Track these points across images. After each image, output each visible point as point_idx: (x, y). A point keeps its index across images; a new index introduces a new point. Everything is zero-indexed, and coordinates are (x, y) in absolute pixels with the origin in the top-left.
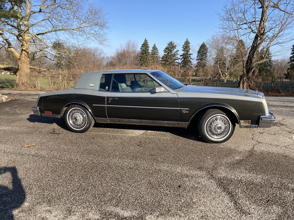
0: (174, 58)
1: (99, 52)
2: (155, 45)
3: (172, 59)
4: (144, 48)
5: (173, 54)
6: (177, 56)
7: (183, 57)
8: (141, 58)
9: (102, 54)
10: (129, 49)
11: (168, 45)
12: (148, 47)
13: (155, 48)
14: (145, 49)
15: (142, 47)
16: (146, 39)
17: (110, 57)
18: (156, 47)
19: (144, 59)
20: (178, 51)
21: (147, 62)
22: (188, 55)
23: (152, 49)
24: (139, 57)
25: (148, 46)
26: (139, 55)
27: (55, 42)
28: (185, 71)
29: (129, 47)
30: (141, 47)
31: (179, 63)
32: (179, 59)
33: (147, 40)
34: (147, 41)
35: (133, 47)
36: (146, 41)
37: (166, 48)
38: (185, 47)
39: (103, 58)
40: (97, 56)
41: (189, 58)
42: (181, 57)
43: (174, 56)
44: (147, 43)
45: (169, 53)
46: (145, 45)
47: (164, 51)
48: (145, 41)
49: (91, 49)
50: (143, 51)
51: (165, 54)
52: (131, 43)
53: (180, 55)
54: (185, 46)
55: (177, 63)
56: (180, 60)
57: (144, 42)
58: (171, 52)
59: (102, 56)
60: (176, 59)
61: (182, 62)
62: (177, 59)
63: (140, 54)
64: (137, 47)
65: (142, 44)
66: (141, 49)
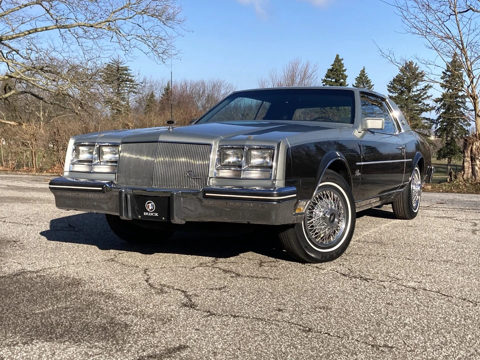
0: (418, 106)
2: (363, 71)
3: (411, 110)
4: (334, 80)
5: (415, 96)
6: (426, 102)
7: (444, 105)
10: (293, 81)
11: (401, 70)
12: (345, 77)
13: (363, 79)
14: (336, 82)
15: (327, 76)
16: (338, 56)
18: (366, 77)
20: (428, 87)
22: (456, 98)
23: (355, 82)
25: (343, 75)
27: (109, 65)
28: (448, 144)
29: (292, 78)
30: (324, 78)
31: (432, 121)
32: (433, 108)
33: (340, 58)
34: (342, 62)
35: (303, 79)
36: (338, 60)
37: (394, 80)
38: (449, 76)
41: (459, 107)
42: (439, 105)
43: (416, 101)
44: (341, 65)
45: (402, 92)
46: (336, 71)
47: (388, 86)
48: (335, 61)
49: (203, 83)
51: (391, 94)
52: (300, 66)
53: (434, 98)
54: (448, 73)
55: (427, 119)
56: (433, 111)
57: (333, 63)
58: (409, 89)
60: (422, 110)
61: (440, 117)
62: (426, 110)
64: (315, 77)
65: (328, 70)
66: (324, 84)
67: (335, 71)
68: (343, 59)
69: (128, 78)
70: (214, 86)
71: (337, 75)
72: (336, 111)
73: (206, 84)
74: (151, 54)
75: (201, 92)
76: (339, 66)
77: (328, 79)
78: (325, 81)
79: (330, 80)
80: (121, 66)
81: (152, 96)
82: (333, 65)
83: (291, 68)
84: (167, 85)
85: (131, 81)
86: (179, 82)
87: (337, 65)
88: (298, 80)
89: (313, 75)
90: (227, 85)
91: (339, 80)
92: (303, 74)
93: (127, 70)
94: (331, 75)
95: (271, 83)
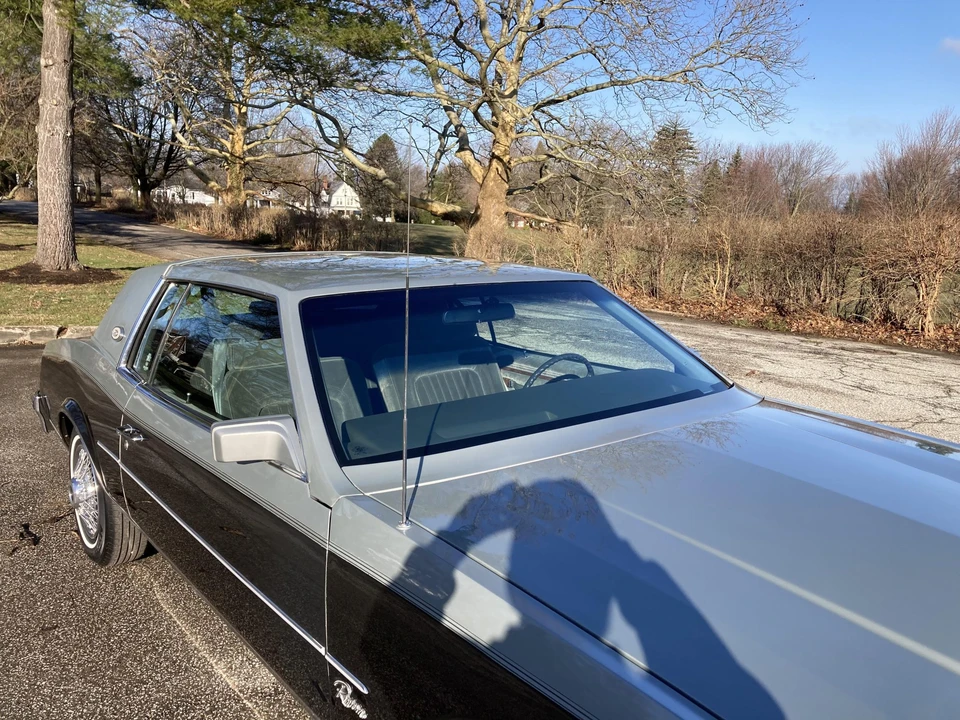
1: (815, 159)
9: (828, 164)
10: (935, 143)
17: (859, 178)
27: (664, 128)
35: (952, 139)
40: (807, 172)
49: (788, 148)
59: (827, 172)
69: (687, 144)
70: (803, 152)
73: (792, 148)
74: (744, 116)
75: (784, 160)
80: (679, 129)
81: (716, 164)
83: (934, 122)
84: (736, 151)
86: (754, 146)
88: (944, 140)
92: (953, 131)
93: (687, 134)
95: (898, 146)
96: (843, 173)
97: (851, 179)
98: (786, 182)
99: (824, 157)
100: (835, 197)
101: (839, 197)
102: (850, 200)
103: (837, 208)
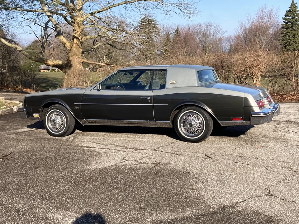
1: (213, 30)
4: (290, 18)
8: (283, 36)
9: (218, 32)
14: (292, 18)
15: (286, 15)
16: (293, 1)
17: (233, 37)
19: (289, 37)
21: (296, 43)
24: (281, 34)
25: (297, 14)
26: (280, 30)
27: (142, 19)
29: (262, 17)
30: (284, 17)
33: (295, 2)
34: (296, 5)
35: (269, 18)
36: (293, 4)
39: (220, 39)
40: (210, 36)
44: (296, 8)
48: (292, 5)
50: (287, 23)
52: (267, 10)
57: (290, 6)
59: (219, 35)
63: (283, 30)
64: (277, 17)
65: (287, 11)
66: (284, 20)
67: (292, 11)
68: (297, 3)
69: (154, 26)
70: (207, 27)
71: (293, 14)
72: (293, 38)
73: (202, 26)
75: (199, 31)
76: (294, 8)
77: (287, 17)
78: (285, 18)
79: (288, 17)
80: (150, 19)
81: (168, 35)
82: (290, 8)
83: (261, 11)
84: (177, 28)
85: (156, 27)
86: (184, 25)
87: (293, 8)
88: (266, 19)
89: (276, 15)
90: (216, 25)
91: (294, 18)
92: (269, 15)
93: (153, 21)
94: (289, 14)
95: (247, 22)
96: (226, 36)
97: (229, 38)
98: (201, 41)
99: (216, 28)
100: (224, 47)
101: (225, 46)
102: (230, 48)
103: (225, 52)
